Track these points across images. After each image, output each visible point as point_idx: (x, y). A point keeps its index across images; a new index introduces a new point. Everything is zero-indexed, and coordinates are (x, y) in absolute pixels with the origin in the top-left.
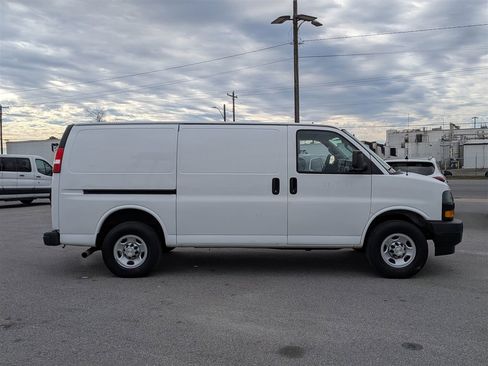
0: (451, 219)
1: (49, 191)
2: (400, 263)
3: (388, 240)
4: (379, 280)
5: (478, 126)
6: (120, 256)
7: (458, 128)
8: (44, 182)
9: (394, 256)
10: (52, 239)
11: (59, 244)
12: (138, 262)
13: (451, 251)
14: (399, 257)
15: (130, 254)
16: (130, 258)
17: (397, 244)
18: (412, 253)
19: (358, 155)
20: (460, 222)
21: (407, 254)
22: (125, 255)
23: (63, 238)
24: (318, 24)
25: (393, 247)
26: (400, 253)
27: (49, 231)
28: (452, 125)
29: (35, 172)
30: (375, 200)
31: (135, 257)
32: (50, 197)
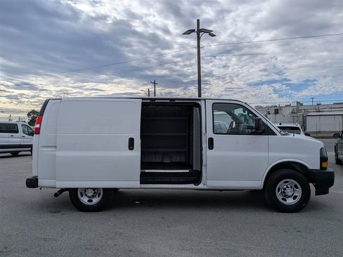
0: (325, 168)
1: (31, 146)
2: (290, 201)
3: (281, 184)
4: (275, 214)
5: (315, 104)
6: (82, 196)
7: (301, 105)
8: (27, 140)
9: (286, 196)
10: (32, 183)
11: (37, 186)
12: (95, 200)
13: (326, 192)
14: (289, 197)
15: (90, 195)
16: (90, 197)
17: (287, 187)
18: (299, 193)
19: (258, 121)
20: (332, 170)
21: (295, 194)
22: (86, 195)
23: (41, 182)
24: (213, 35)
25: (285, 189)
26: (290, 194)
27: (30, 176)
28: (298, 103)
29: (21, 133)
30: (271, 154)
31: (93, 196)
32: (31, 151)
